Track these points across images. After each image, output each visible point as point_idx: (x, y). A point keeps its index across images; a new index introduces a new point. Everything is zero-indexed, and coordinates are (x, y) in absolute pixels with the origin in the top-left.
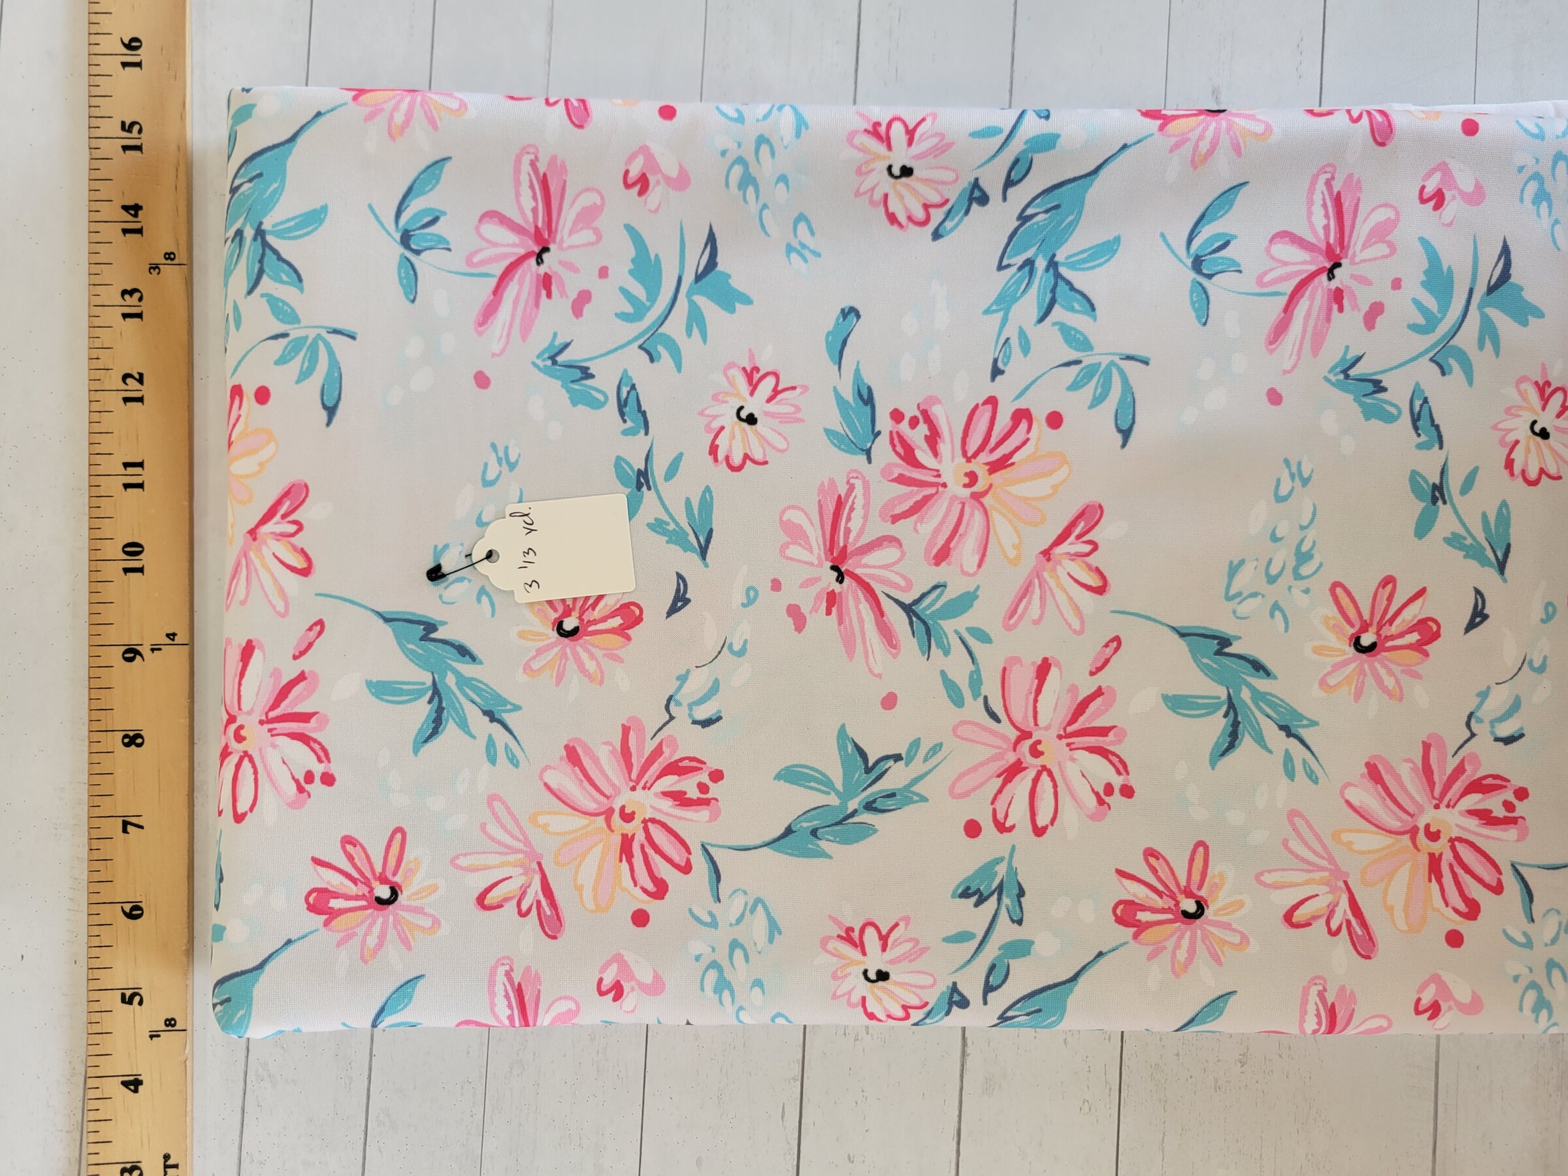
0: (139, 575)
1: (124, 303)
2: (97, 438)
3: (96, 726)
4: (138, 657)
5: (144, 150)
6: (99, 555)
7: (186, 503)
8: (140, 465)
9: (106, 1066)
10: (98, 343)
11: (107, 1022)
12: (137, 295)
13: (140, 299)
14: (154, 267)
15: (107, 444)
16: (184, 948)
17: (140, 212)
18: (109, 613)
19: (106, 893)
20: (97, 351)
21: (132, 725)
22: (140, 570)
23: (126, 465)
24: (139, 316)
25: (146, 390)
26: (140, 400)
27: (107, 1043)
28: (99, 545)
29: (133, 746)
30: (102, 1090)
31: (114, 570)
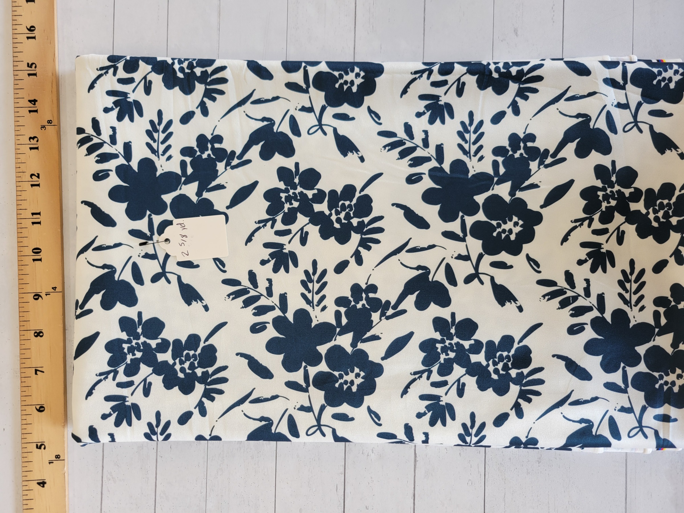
0: (40, 262)
1: (30, 143)
2: (20, 202)
3: (23, 328)
4: (40, 298)
5: (37, 76)
6: (22, 254)
7: (59, 230)
8: (39, 214)
9: (31, 476)
10: (19, 161)
11: (30, 457)
12: (36, 139)
13: (37, 141)
14: (43, 127)
15: (24, 204)
17: (36, 103)
18: (27, 279)
19: (29, 401)
20: (19, 164)
21: (38, 328)
22: (40, 260)
23: (33, 214)
24: (37, 148)
25: (41, 181)
26: (38, 185)
27: (30, 466)
28: (22, 249)
29: (39, 337)
30: (29, 486)
31: (28, 260)
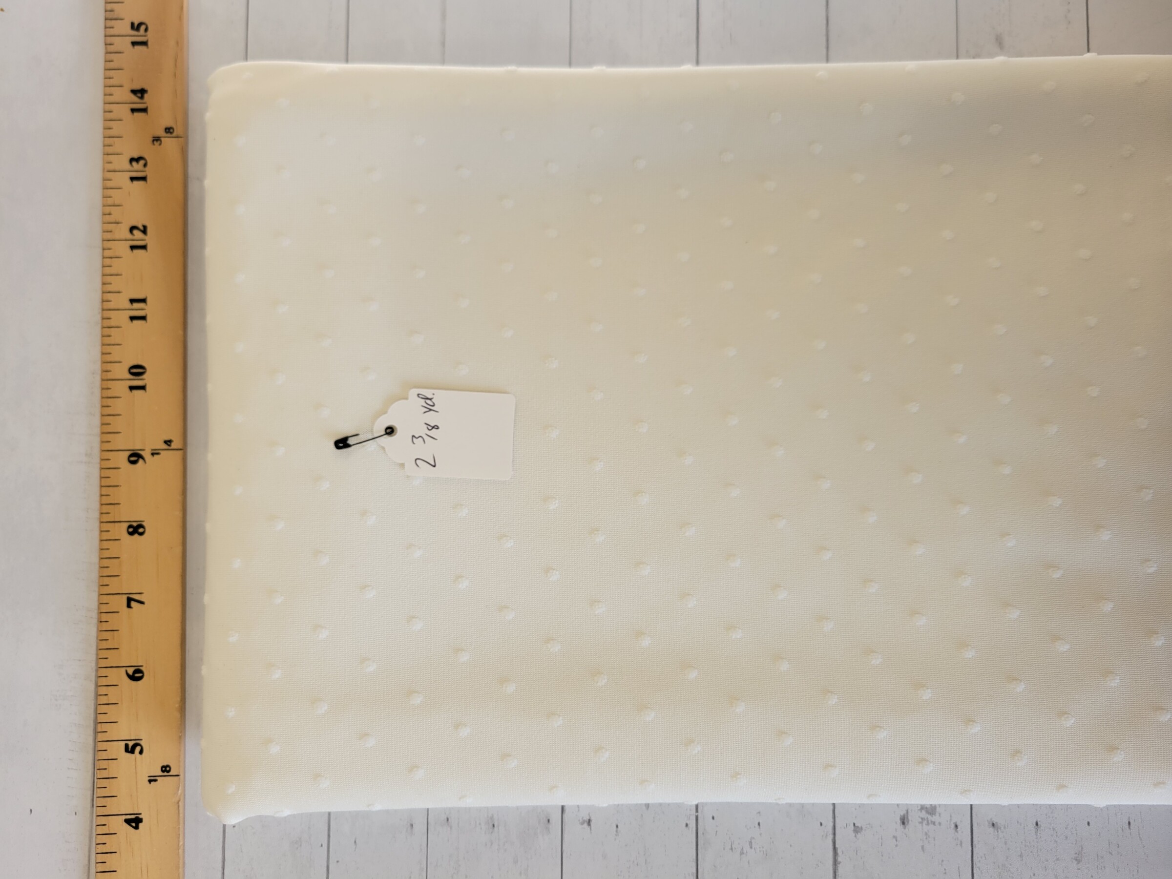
0: (143, 391)
1: (131, 168)
2: (109, 279)
3: (106, 518)
4: (141, 461)
5: (149, 46)
6: (110, 376)
7: (181, 332)
8: (144, 301)
9: (113, 806)
10: (110, 201)
11: (113, 769)
12: (142, 162)
13: (145, 165)
14: (157, 139)
15: (116, 283)
16: (177, 705)
17: (145, 95)
18: (117, 424)
19: (114, 659)
20: (109, 207)
21: (135, 517)
22: (143, 388)
23: (132, 301)
24: (144, 179)
25: (149, 240)
26: (144, 247)
27: (112, 787)
28: (109, 367)
29: (136, 536)
30: (109, 826)
31: (121, 388)
